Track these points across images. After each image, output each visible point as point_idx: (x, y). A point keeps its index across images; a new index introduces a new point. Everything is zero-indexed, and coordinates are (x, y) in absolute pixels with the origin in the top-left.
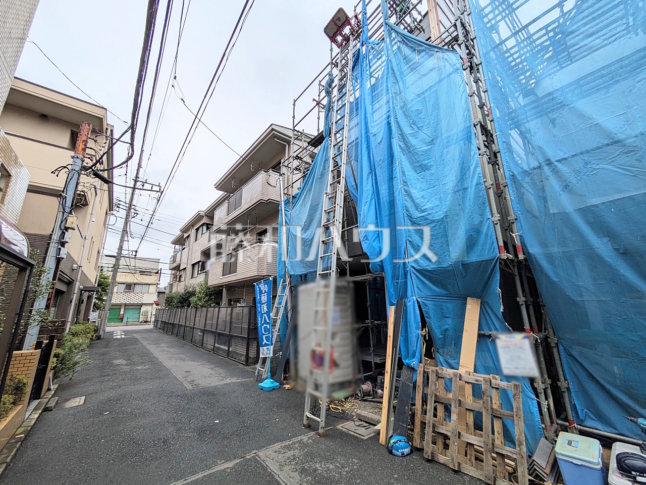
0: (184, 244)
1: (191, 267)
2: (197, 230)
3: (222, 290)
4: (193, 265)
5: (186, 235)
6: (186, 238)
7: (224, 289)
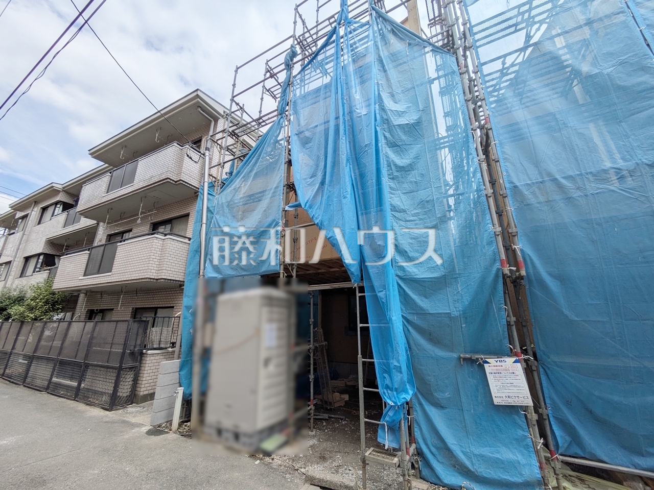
0: (14, 227)
1: (22, 261)
2: (44, 209)
3: (78, 296)
4: (27, 259)
5: (19, 214)
6: (19, 218)
7: (82, 296)
